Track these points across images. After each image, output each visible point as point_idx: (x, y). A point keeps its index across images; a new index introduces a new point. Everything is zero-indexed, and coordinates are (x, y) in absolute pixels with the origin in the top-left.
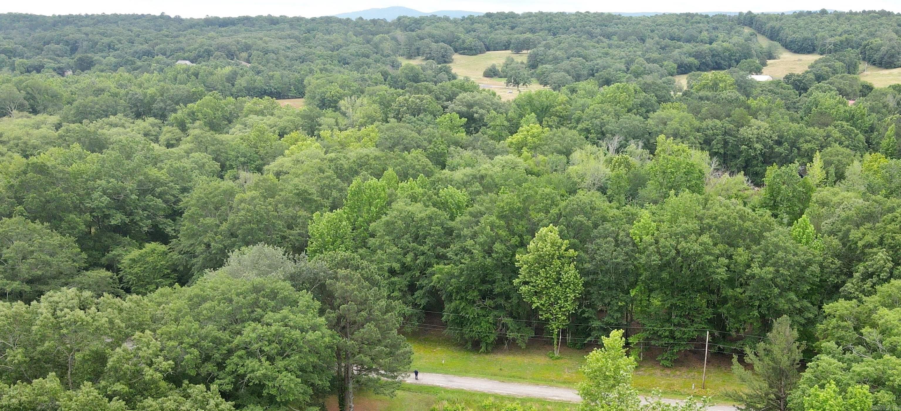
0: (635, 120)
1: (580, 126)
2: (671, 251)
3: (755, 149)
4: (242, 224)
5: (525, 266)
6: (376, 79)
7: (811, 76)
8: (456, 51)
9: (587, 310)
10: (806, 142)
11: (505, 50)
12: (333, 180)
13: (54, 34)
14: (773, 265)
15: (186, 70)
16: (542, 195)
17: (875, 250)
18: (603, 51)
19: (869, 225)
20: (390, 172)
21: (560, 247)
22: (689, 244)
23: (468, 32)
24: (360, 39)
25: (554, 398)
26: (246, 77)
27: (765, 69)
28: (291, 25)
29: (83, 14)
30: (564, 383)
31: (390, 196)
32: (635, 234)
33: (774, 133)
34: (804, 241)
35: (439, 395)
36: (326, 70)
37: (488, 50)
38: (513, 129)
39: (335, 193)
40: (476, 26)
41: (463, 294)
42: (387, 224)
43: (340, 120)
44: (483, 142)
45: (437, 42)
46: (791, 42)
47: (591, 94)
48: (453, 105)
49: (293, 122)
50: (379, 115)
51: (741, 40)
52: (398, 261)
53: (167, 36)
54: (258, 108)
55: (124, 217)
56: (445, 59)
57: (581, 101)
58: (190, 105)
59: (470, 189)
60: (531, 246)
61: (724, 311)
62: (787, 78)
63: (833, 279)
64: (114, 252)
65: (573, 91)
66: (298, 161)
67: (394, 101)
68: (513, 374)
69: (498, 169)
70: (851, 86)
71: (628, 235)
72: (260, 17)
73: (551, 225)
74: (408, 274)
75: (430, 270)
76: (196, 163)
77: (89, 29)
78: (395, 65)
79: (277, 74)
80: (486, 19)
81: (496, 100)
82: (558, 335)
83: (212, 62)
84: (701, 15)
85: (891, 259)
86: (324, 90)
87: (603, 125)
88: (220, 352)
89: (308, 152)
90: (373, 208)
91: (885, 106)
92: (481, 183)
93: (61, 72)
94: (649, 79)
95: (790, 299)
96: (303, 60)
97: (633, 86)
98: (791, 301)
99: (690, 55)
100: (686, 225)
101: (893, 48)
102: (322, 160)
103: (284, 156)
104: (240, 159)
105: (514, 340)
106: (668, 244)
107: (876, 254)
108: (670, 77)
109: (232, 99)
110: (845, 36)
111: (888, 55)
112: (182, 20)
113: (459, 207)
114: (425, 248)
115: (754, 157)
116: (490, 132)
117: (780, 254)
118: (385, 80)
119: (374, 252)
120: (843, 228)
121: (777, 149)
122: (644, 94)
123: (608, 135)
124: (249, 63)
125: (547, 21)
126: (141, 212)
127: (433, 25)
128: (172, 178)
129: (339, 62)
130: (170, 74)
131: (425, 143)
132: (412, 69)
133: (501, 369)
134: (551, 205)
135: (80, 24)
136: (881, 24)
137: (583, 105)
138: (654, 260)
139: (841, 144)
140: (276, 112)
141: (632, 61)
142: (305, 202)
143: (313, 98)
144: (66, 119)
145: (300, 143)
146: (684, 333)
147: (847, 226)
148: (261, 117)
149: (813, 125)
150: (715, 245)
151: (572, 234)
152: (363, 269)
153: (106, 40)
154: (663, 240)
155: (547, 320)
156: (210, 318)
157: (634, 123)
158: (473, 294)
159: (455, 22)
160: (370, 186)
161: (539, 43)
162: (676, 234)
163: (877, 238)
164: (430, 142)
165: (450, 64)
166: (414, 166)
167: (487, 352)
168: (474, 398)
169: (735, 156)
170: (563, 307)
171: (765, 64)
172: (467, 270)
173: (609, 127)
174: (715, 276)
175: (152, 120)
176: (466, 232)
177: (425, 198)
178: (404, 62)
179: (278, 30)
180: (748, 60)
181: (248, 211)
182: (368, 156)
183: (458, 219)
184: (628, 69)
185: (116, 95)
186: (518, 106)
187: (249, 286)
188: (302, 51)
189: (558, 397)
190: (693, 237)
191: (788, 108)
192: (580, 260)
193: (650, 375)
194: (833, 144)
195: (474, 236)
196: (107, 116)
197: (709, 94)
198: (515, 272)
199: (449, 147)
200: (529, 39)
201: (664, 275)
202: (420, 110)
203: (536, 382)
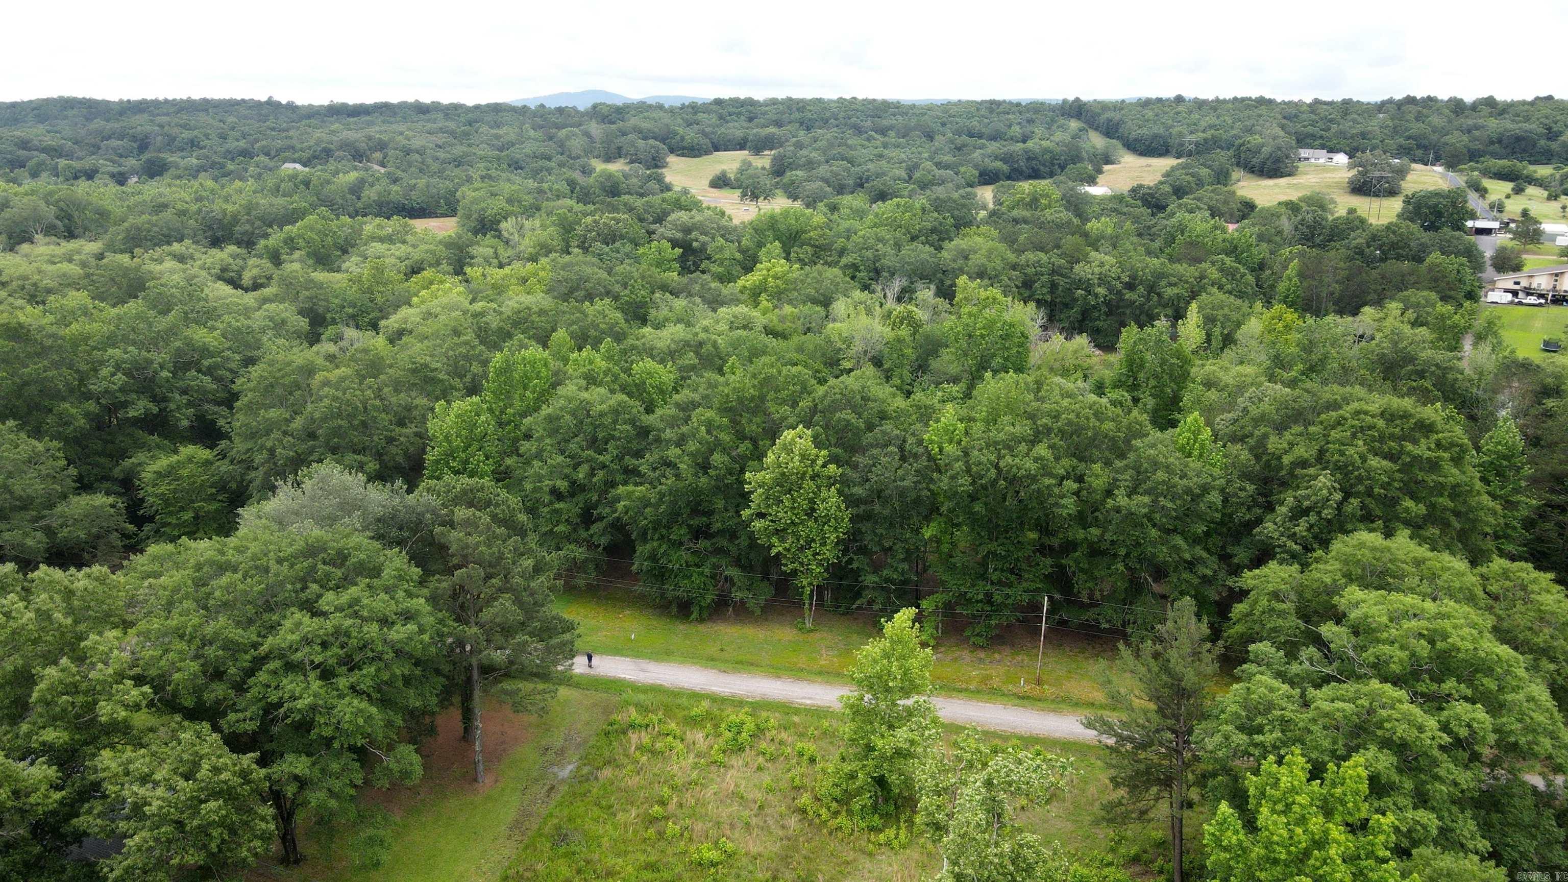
0: (923, 252)
1: (844, 261)
2: (988, 470)
3: (1096, 296)
4: (325, 419)
5: (760, 491)
6: (558, 190)
7: (1167, 189)
8: (672, 151)
9: (855, 557)
10: (1170, 285)
11: (740, 149)
12: (473, 348)
13: (116, 125)
14: (1147, 492)
15: (293, 177)
16: (787, 376)
17: (1312, 471)
18: (876, 152)
19: (1297, 429)
20: (561, 334)
21: (814, 461)
22: (1017, 460)
23: (689, 125)
24: (539, 134)
25: (803, 701)
26: (377, 187)
27: (1101, 179)
28: (447, 115)
29: (161, 98)
30: (820, 673)
31: (556, 374)
32: (931, 442)
33: (1123, 272)
34: (1196, 453)
35: (624, 696)
36: (490, 177)
37: (717, 149)
38: (749, 264)
39: (476, 368)
40: (701, 116)
41: (664, 532)
42: (550, 419)
43: (501, 251)
44: (702, 285)
45: (645, 138)
46: (1136, 140)
47: (860, 214)
48: (662, 230)
49: (433, 253)
50: (556, 243)
51: (1067, 138)
52: (566, 477)
53: (273, 129)
54: (382, 233)
55: (151, 405)
56: (656, 162)
57: (846, 224)
58: (287, 228)
59: (680, 362)
60: (770, 458)
61: (1071, 563)
62: (1134, 190)
63: (1243, 515)
64: (133, 460)
65: (834, 208)
66: (428, 315)
67: (579, 223)
68: (740, 658)
69: (723, 327)
70: (1226, 202)
71: (920, 442)
72: (405, 103)
73: (801, 426)
74: (581, 498)
75: (613, 492)
76: (271, 319)
77: (165, 119)
78: (586, 171)
79: (422, 182)
80: (714, 107)
81: (724, 222)
82: (811, 597)
83: (332, 165)
84: (1010, 103)
85: (1337, 485)
86: (484, 205)
87: (877, 259)
88: (238, 664)
89: (445, 300)
90: (528, 393)
91: (1279, 233)
92: (697, 353)
93: (121, 179)
94: (940, 191)
95: (1174, 546)
96: (458, 162)
97: (920, 201)
98: (1176, 549)
99: (996, 158)
100: (1012, 429)
101: (1279, 149)
102: (465, 313)
103: (410, 305)
104: (347, 309)
105: (743, 602)
106: (984, 459)
107: (1315, 478)
108: (969, 189)
109: (346, 219)
110: (1209, 134)
111: (1271, 160)
112: (297, 107)
113: (662, 392)
114: (604, 458)
115: (1094, 307)
116: (715, 268)
117: (1161, 475)
118: (572, 192)
119: (528, 463)
120: (1257, 433)
121: (1128, 295)
122: (936, 215)
123: (885, 274)
124: (384, 167)
125: (798, 110)
126: (177, 397)
127: (641, 116)
128: (229, 344)
129: (509, 166)
130: (271, 182)
131: (617, 288)
132: (610, 176)
133: (722, 650)
134: (802, 393)
135: (157, 111)
136: (1260, 116)
137: (848, 230)
138: (962, 485)
139: (1220, 288)
140: (409, 238)
141: (916, 166)
142: (426, 382)
143: (468, 217)
144: (111, 247)
145: (434, 287)
146: (1008, 596)
147: (1263, 430)
148: (386, 246)
149: (1179, 261)
150: (1057, 459)
151: (833, 441)
152: (497, 505)
153: (187, 135)
154: (976, 453)
155: (794, 572)
156: (225, 604)
157: (922, 256)
158: (679, 532)
159: (672, 111)
160: (524, 359)
161: (787, 141)
162: (996, 443)
163: (1314, 452)
164: (625, 285)
165: (664, 170)
166: (598, 325)
167: (701, 620)
168: (678, 701)
169: (1066, 306)
170: (818, 554)
171: (1100, 172)
172: (670, 494)
173: (886, 262)
174: (1060, 511)
175: (232, 248)
176: (668, 434)
177: (608, 379)
178: (599, 166)
179: (428, 121)
180: (1078, 165)
181: (335, 399)
182: (529, 308)
183: (659, 412)
184: (911, 178)
185: (183, 213)
186: (756, 230)
187: (300, 545)
188: (459, 150)
189: (810, 698)
190: (1023, 447)
191: (1140, 235)
192: (845, 481)
193: (955, 660)
194: (1210, 288)
195: (681, 442)
196: (169, 243)
197: (1027, 214)
198: (745, 497)
199: (653, 293)
200: (774, 134)
201: (978, 507)
202: (615, 235)
203: (777, 671)
